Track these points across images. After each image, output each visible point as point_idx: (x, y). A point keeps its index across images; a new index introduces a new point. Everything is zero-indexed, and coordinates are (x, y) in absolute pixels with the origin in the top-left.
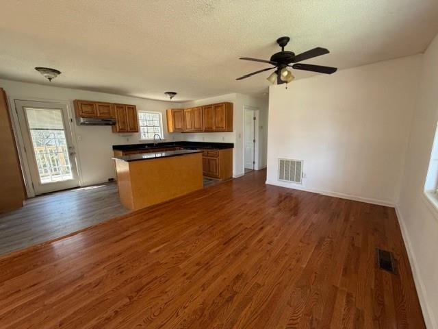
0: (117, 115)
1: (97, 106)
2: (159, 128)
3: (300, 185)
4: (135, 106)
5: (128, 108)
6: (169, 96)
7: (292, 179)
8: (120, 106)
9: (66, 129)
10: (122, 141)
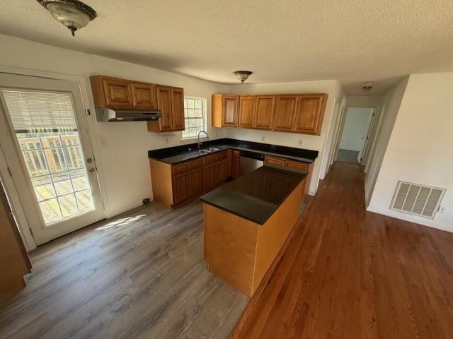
0: (160, 103)
1: (133, 89)
2: (202, 120)
3: (430, 221)
4: (183, 89)
5: (175, 93)
6: (239, 76)
7: (417, 211)
8: (164, 90)
9: (81, 129)
10: (160, 143)
